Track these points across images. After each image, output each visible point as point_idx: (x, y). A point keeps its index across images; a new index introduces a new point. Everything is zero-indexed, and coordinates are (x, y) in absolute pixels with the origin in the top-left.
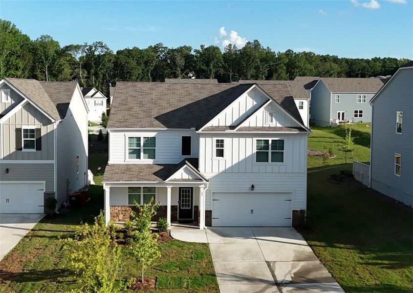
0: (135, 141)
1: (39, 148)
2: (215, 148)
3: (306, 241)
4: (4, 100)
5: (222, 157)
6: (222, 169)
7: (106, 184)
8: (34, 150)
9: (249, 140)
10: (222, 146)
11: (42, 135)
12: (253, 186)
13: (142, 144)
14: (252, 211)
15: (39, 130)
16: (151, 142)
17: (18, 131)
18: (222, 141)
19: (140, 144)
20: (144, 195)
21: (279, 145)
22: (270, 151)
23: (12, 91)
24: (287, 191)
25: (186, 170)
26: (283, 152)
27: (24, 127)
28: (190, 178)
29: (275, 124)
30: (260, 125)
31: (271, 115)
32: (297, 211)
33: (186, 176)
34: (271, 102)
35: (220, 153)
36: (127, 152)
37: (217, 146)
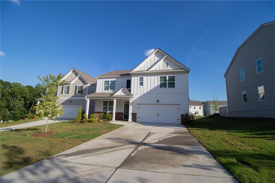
0: (107, 83)
1: (82, 93)
2: (139, 82)
3: (187, 128)
4: (73, 76)
5: (142, 86)
6: (142, 93)
7: (87, 97)
8: (80, 94)
9: (156, 77)
10: (142, 80)
11: (83, 89)
12: (158, 101)
13: (110, 84)
14: (158, 114)
15: (82, 86)
16: (113, 83)
17: (76, 87)
18: (143, 78)
19: (109, 84)
20: (109, 107)
21: (172, 79)
22: (167, 82)
23: (76, 73)
24: (178, 103)
25: (123, 91)
26: (174, 83)
27: (78, 85)
28: (125, 95)
29: (169, 68)
30: (161, 69)
31: (167, 64)
32: (183, 115)
33: (123, 94)
34: (167, 57)
35: (142, 84)
36: (104, 88)
37: (140, 80)
